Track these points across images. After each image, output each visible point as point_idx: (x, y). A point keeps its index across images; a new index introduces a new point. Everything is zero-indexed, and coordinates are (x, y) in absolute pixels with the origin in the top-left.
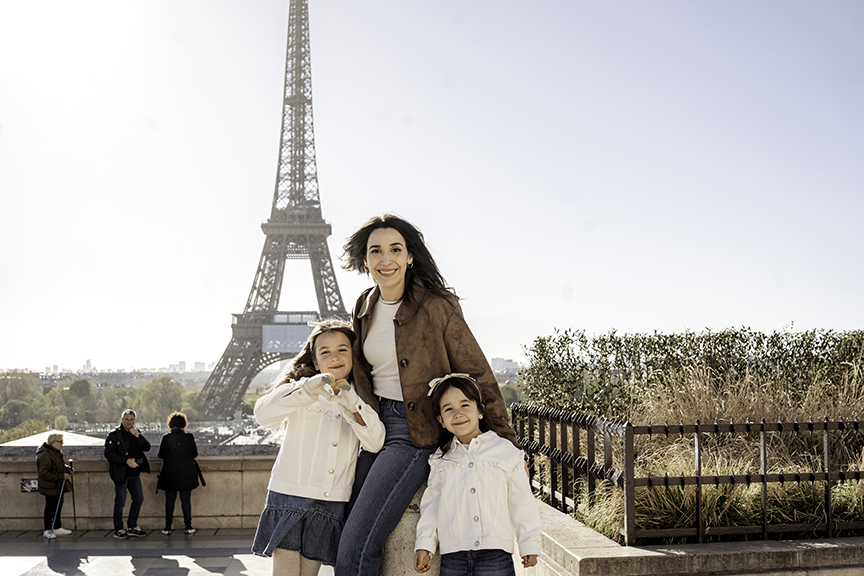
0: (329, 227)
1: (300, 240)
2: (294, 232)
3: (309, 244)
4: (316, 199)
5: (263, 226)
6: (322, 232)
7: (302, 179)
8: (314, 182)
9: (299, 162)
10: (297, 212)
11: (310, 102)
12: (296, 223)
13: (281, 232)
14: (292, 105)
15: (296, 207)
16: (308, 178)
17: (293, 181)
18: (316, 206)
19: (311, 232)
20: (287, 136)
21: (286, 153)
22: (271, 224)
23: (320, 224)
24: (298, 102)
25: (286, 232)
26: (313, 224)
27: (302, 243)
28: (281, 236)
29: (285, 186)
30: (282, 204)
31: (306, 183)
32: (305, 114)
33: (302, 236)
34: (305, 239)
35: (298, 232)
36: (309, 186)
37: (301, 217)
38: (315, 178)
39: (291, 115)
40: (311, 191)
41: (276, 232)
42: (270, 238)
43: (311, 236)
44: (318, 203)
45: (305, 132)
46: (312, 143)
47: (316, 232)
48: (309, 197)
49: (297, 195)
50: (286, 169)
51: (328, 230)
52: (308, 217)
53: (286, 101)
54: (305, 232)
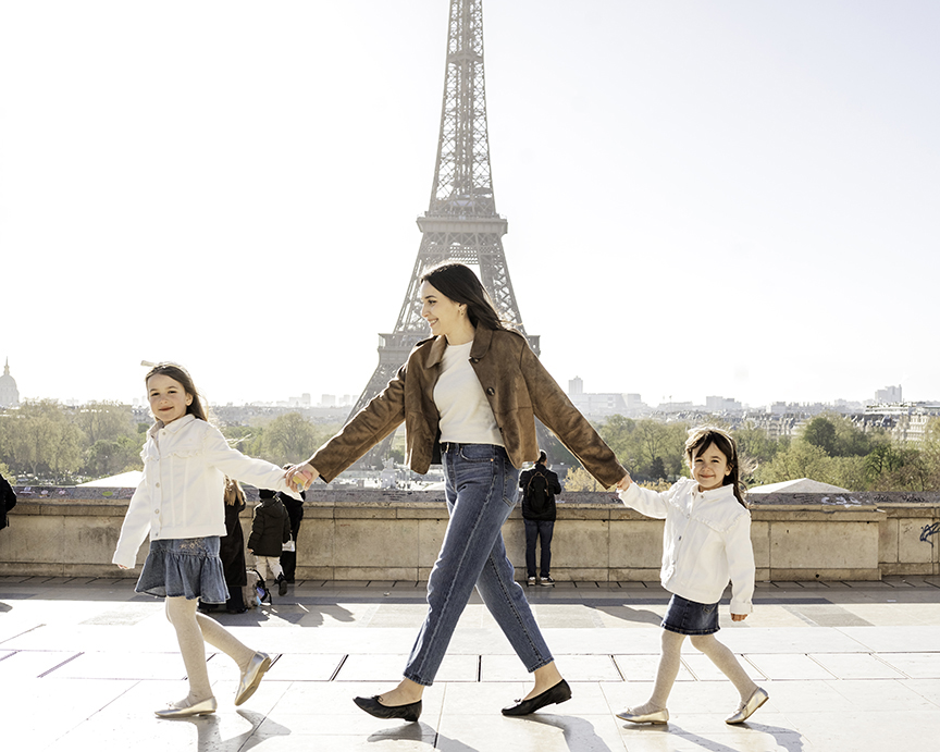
0: (504, 223)
1: (467, 240)
2: (458, 229)
3: (478, 245)
4: (487, 186)
6: (495, 229)
7: (470, 161)
8: (485, 164)
9: (465, 139)
10: (463, 203)
11: (481, 59)
12: (462, 218)
13: (443, 228)
14: (457, 63)
15: (461, 198)
16: (478, 158)
17: (458, 163)
18: (488, 196)
19: (480, 229)
20: (451, 104)
21: (449, 126)
22: (429, 219)
23: (493, 219)
24: (466, 60)
25: (450, 229)
26: (484, 220)
27: (469, 244)
28: (441, 234)
29: (448, 169)
30: (444, 192)
31: (475, 165)
32: (474, 75)
33: (469, 234)
34: (474, 239)
35: (466, 229)
36: (479, 169)
37: (468, 209)
38: (487, 158)
39: (456, 77)
40: (481, 176)
41: (436, 229)
42: (428, 236)
43: (481, 234)
44: (490, 191)
45: (474, 99)
46: (484, 113)
47: (488, 230)
48: (479, 183)
49: (463, 181)
50: (449, 147)
51: (503, 227)
52: (477, 209)
53: (450, 58)
54: (473, 229)
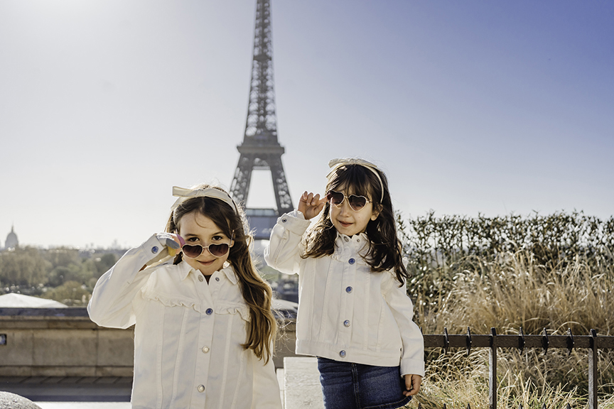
0: (283, 148)
1: (263, 157)
2: (259, 151)
3: (269, 160)
4: (274, 128)
5: (238, 147)
6: (278, 151)
7: (265, 114)
8: (273, 116)
9: (263, 102)
10: (261, 137)
11: (270, 59)
12: (260, 145)
13: (250, 151)
14: (258, 61)
15: (261, 134)
16: (270, 113)
17: (259, 115)
18: (274, 133)
19: (271, 152)
20: (255, 83)
21: (254, 95)
22: (243, 146)
23: (277, 147)
24: (263, 59)
25: (253, 152)
26: (272, 146)
27: (264, 159)
28: (249, 154)
29: (253, 119)
30: (252, 131)
31: (268, 116)
32: (267, 67)
33: (265, 154)
34: (267, 157)
35: (262, 151)
36: (270, 119)
37: (264, 141)
38: (274, 113)
39: (258, 68)
40: (270, 123)
41: (247, 151)
42: (242, 156)
43: (271, 155)
44: (275, 131)
45: (267, 80)
46: (272, 88)
47: (274, 152)
48: (269, 127)
49: (261, 125)
50: (254, 107)
51: (282, 151)
52: (269, 141)
53: (255, 58)
54: (266, 152)
